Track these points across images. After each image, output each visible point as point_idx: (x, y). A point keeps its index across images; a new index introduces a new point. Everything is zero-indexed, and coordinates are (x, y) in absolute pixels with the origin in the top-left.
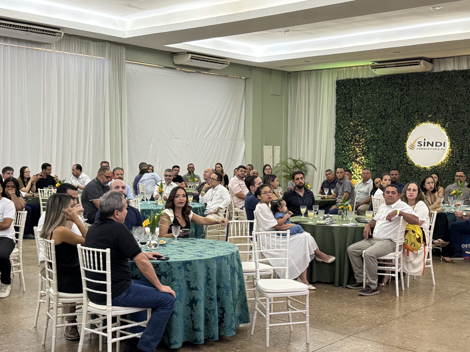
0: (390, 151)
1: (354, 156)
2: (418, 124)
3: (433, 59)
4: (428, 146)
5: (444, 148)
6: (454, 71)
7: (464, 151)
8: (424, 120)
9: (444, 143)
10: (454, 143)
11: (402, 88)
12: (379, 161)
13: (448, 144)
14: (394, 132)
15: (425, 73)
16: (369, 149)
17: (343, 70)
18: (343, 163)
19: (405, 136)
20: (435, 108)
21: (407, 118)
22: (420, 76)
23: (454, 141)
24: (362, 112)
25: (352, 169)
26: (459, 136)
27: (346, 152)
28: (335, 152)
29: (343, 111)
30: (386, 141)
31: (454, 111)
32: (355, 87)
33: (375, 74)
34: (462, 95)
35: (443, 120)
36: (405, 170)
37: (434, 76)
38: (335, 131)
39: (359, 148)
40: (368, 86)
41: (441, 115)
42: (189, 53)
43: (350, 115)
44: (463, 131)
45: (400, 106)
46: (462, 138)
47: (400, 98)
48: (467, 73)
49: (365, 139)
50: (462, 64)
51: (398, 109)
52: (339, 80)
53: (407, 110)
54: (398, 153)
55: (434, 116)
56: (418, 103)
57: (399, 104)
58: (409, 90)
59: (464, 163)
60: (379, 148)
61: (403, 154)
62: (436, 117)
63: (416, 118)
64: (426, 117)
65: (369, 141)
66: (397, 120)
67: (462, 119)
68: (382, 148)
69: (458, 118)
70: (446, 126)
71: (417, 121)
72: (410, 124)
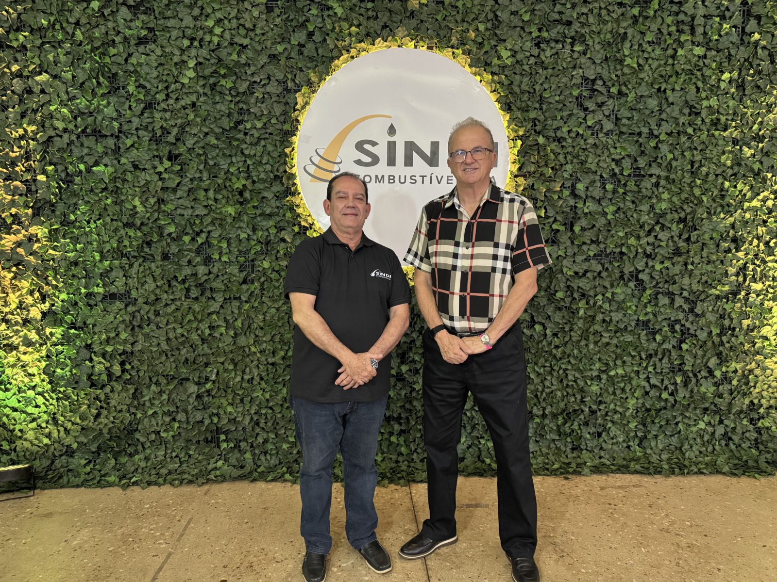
0: (200, 195)
2: (348, 49)
4: (409, 162)
8: (381, 27)
10: (539, 148)
19: (280, 109)
35: (482, 28)
44: (580, 87)
54: (244, 203)
61: (278, 208)
62: (444, 12)
63: (335, 13)
64: (390, 11)
65: (66, 136)
66: (226, 22)
67: (576, 27)
68: (148, 178)
69: (559, 21)
70: (495, 61)
71: (341, 32)
72: (301, 46)
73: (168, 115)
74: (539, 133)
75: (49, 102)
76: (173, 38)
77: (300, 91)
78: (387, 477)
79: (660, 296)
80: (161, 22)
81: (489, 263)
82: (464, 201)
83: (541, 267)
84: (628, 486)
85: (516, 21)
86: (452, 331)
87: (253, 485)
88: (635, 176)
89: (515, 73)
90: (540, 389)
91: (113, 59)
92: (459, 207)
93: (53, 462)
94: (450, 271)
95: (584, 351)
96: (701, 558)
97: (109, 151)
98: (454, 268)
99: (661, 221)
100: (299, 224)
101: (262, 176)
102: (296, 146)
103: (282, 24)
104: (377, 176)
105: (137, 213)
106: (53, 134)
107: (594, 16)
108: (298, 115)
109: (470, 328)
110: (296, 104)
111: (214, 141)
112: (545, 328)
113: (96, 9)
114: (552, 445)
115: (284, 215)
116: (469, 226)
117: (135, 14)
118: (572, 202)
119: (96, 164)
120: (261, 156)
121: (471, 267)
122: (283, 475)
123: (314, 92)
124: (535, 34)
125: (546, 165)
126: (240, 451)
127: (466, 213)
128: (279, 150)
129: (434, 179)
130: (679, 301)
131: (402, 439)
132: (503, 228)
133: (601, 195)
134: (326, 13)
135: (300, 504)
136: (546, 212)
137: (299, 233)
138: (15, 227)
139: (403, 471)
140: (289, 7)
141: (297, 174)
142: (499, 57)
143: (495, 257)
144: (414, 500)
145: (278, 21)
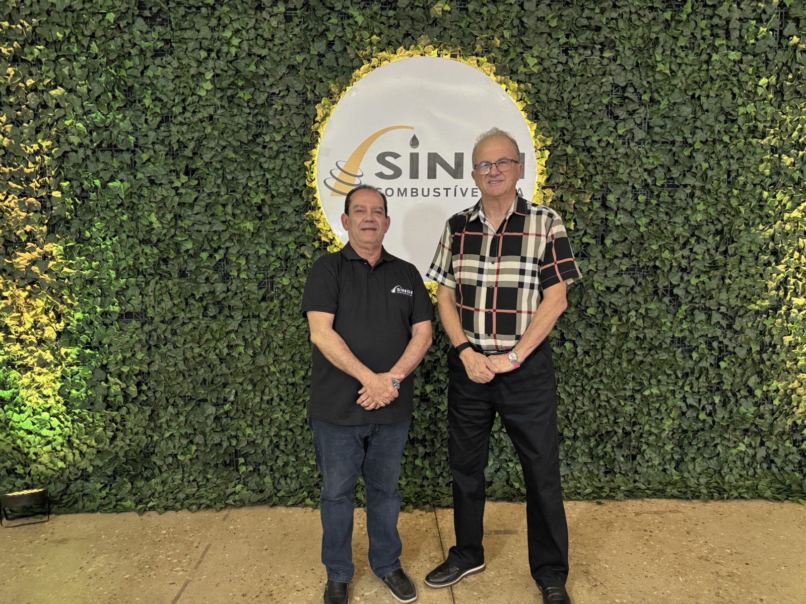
0: (218, 210)
2: (369, 59)
4: (432, 174)
7: (611, 197)
8: (403, 35)
10: (568, 158)
19: (299, 122)
35: (508, 35)
39: (22, 194)
41: (492, 8)
44: (610, 95)
54: (262, 218)
55: (457, 13)
61: (298, 223)
62: (469, 19)
63: (356, 22)
64: (412, 19)
65: (81, 151)
66: (244, 32)
67: (605, 33)
68: (165, 193)
69: (587, 27)
70: (522, 69)
71: (361, 41)
72: (321, 55)
73: (184, 129)
74: (568, 143)
75: (64, 117)
76: (190, 49)
77: (320, 102)
78: (411, 502)
79: (696, 312)
80: (178, 33)
81: (516, 278)
82: (489, 214)
83: (570, 281)
84: (665, 512)
85: (543, 27)
86: (478, 349)
87: (272, 510)
88: (669, 186)
89: (542, 81)
90: (571, 409)
91: (129, 72)
92: (485, 220)
93: (68, 486)
94: (475, 287)
95: (617, 370)
96: (742, 588)
97: (125, 165)
98: (480, 283)
99: (696, 233)
100: (319, 239)
101: (282, 190)
102: (315, 159)
103: (301, 34)
104: (399, 190)
105: (153, 229)
106: (68, 149)
107: (624, 21)
108: (318, 128)
109: (497, 346)
110: (316, 115)
111: (232, 155)
112: (575, 346)
113: (112, 21)
114: (584, 469)
115: (304, 230)
116: (495, 241)
117: (151, 26)
118: (602, 214)
119: (112, 179)
120: (280, 170)
121: (497, 283)
122: (303, 500)
123: (334, 103)
124: (563, 40)
125: (576, 176)
126: (259, 474)
127: (492, 227)
128: (299, 163)
129: (458, 191)
130: (716, 317)
131: (427, 462)
132: (531, 241)
133: (633, 206)
134: (346, 22)
135: (321, 531)
136: (575, 225)
137: (319, 249)
138: (30, 244)
139: (428, 496)
140: (308, 16)
141: (317, 188)
142: (526, 65)
143: (522, 272)
144: (440, 526)
145: (297, 30)
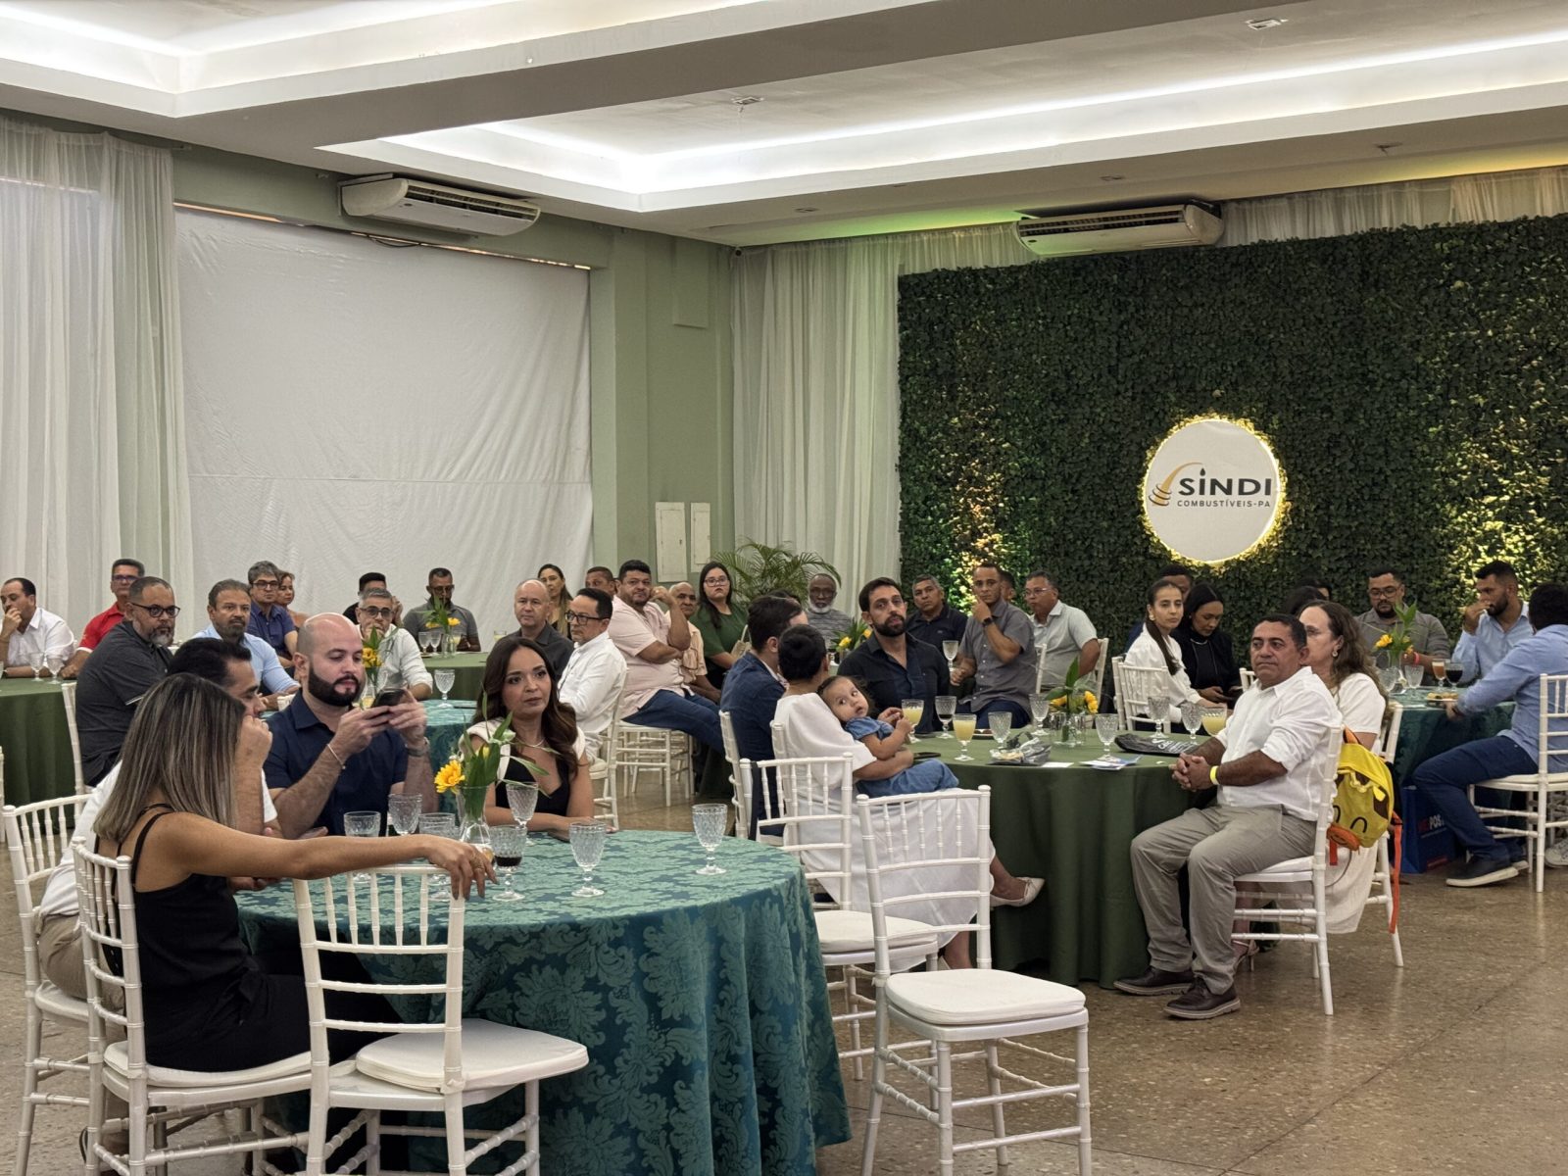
0: (1088, 515)
1: (967, 532)
2: (1178, 422)
3: (1225, 202)
4: (1213, 492)
5: (1267, 498)
6: (1295, 243)
7: (1332, 507)
8: (1199, 408)
9: (1268, 482)
10: (1300, 482)
11: (1122, 299)
12: (1052, 548)
13: (1280, 486)
14: (1099, 448)
15: (1199, 251)
16: (1015, 506)
17: (922, 242)
18: (928, 557)
19: (1136, 460)
20: (1233, 366)
21: (1143, 400)
22: (1183, 261)
23: (1301, 477)
24: (988, 384)
25: (960, 577)
26: (1317, 459)
27: (939, 518)
28: (899, 518)
29: (925, 380)
30: (1074, 481)
31: (1296, 376)
32: (964, 299)
33: (1030, 253)
34: (1320, 321)
35: (1260, 405)
36: (1139, 576)
37: (1226, 258)
38: (898, 448)
39: (983, 504)
40: (1006, 294)
41: (1254, 389)
42: (400, 175)
43: (948, 393)
44: (1329, 441)
45: (1118, 360)
46: (1324, 464)
47: (1117, 333)
48: (1336, 248)
49: (1004, 473)
50: (1318, 217)
51: (1110, 372)
52: (907, 276)
53: (1141, 374)
54: (1113, 520)
55: (1231, 393)
56: (1176, 348)
57: (1115, 355)
58: (1144, 308)
59: (1335, 548)
60: (1049, 504)
61: (1132, 523)
63: (1171, 401)
64: (1204, 398)
65: (1016, 479)
66: (1108, 409)
68: (1059, 505)
70: (1270, 426)
71: (1174, 411)
72: (1151, 421)
73: (1072, 466)
76: (1078, 419)
77: (1149, 448)
80: (1072, 410)
85: (1284, 400)
89: (1282, 434)
91: (1045, 433)
97: (1039, 488)
99: (1391, 532)
101: (1124, 502)
103: (1140, 408)
105: (1052, 526)
106: (1010, 478)
108: (1147, 463)
110: (1146, 456)
113: (1037, 405)
117: (1058, 407)
119: (1031, 496)
120: (1124, 490)
128: (1136, 486)
133: (1347, 514)
134: (1166, 400)
138: (985, 534)
142: (1273, 424)
145: (1138, 406)
